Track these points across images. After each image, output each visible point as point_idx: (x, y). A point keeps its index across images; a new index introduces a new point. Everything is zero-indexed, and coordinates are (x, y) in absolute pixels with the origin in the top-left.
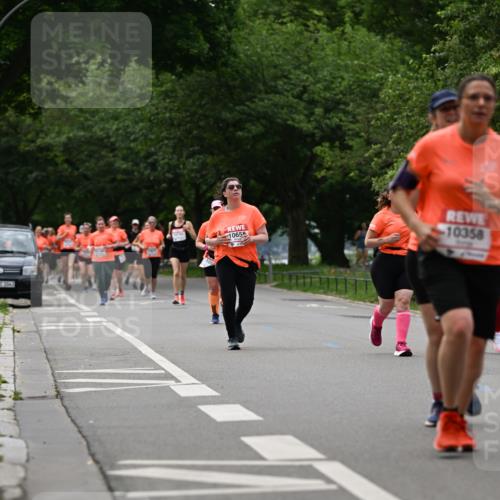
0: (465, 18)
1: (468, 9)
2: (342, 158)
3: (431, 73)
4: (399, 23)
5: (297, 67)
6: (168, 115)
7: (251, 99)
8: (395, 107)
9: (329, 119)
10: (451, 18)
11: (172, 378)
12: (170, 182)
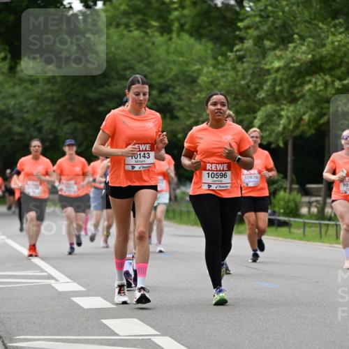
0: (257, 28)
1: (260, 22)
2: (172, 125)
3: (233, 66)
4: (211, 31)
5: (140, 62)
6: (50, 95)
7: (108, 84)
8: (208, 89)
9: (163, 98)
10: (248, 27)
11: (53, 278)
12: (51, 141)
